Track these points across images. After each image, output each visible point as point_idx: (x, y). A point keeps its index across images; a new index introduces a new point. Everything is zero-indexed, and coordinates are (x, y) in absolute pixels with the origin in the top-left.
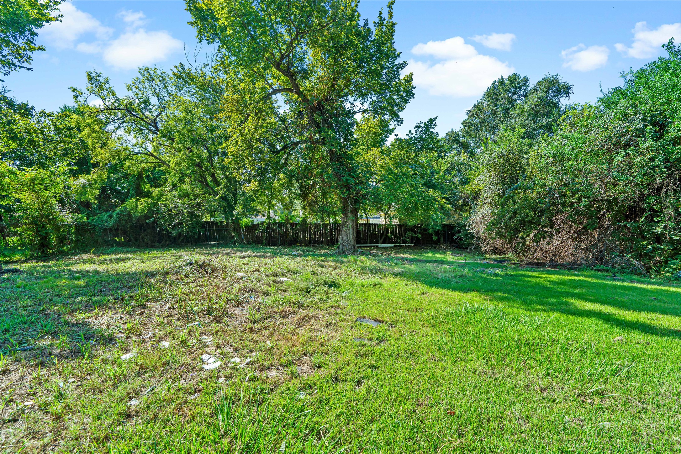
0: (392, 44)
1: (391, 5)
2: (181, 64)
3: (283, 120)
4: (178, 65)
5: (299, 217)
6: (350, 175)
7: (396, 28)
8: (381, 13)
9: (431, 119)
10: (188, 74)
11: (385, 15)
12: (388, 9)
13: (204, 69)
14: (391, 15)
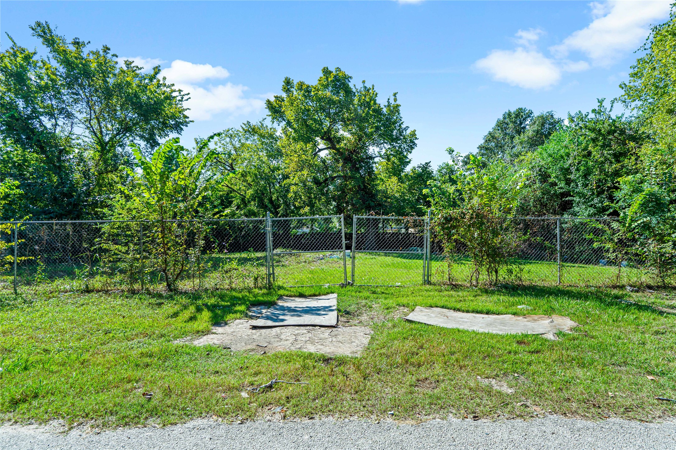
0: (399, 114)
1: (395, 95)
2: (248, 122)
3: (324, 162)
4: (246, 123)
5: (336, 228)
6: (371, 200)
7: (400, 108)
8: (389, 99)
9: (426, 163)
10: (253, 129)
11: (392, 101)
12: (393, 97)
13: (263, 122)
14: (395, 100)
